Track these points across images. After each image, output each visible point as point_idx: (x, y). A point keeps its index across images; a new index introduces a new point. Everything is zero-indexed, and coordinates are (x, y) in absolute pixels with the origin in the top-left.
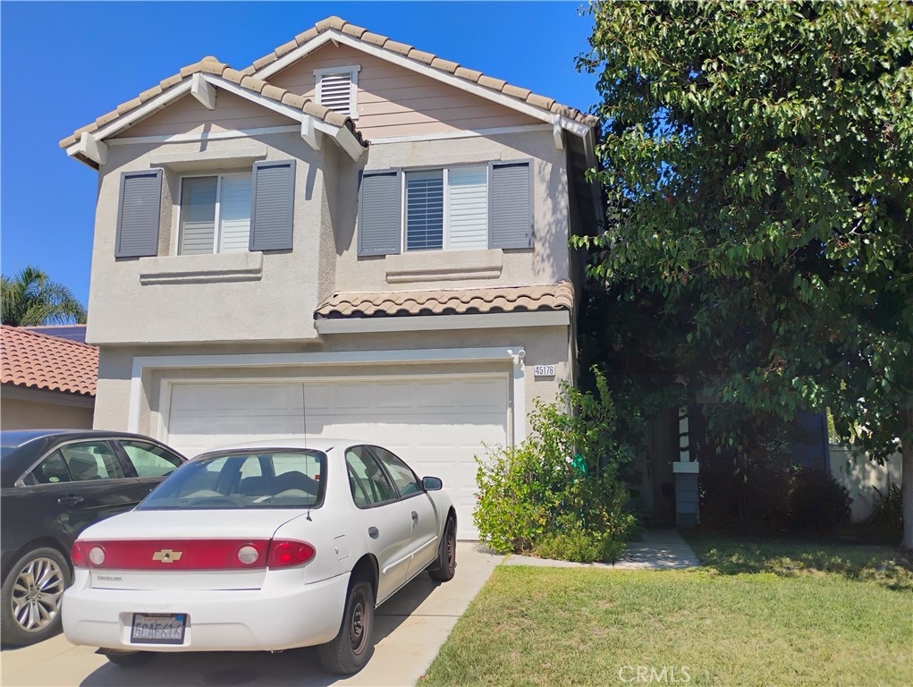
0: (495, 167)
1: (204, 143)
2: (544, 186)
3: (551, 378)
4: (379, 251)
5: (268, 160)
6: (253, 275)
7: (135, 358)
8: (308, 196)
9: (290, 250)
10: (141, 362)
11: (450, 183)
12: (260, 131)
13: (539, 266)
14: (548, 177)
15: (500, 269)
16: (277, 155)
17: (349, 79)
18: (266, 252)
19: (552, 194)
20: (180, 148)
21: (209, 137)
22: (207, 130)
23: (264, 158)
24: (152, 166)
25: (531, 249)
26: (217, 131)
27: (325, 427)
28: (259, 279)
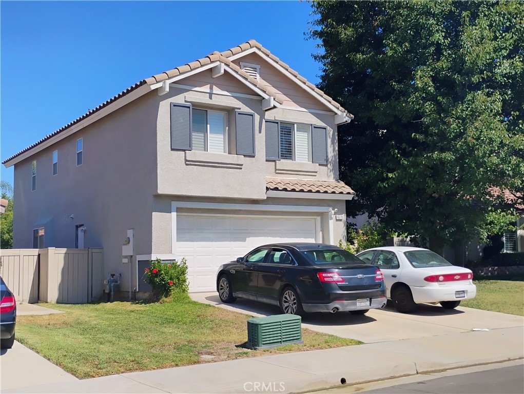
0: (315, 127)
1: (211, 95)
2: (330, 140)
3: (341, 220)
4: (273, 158)
5: (241, 110)
6: (239, 167)
7: (173, 202)
8: (260, 132)
9: (254, 157)
10: (175, 204)
11: (297, 131)
12: (238, 95)
13: (329, 174)
14: (331, 136)
15: (316, 172)
16: (245, 109)
17: (256, 71)
18: (245, 156)
19: (333, 143)
20: (199, 95)
21: (214, 92)
22: (211, 88)
23: (240, 109)
24: (186, 101)
25: (326, 165)
26: (216, 90)
27: (247, 238)
28: (241, 169)
